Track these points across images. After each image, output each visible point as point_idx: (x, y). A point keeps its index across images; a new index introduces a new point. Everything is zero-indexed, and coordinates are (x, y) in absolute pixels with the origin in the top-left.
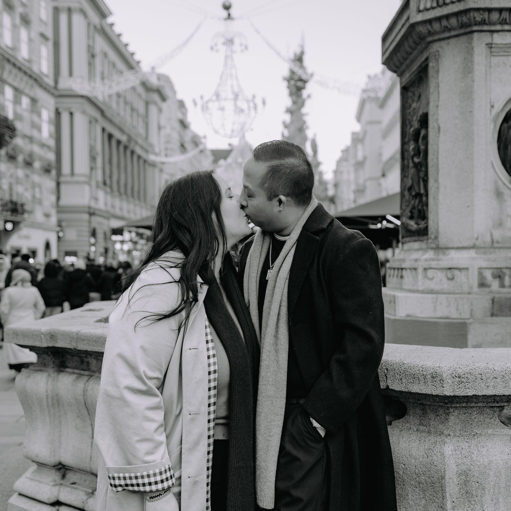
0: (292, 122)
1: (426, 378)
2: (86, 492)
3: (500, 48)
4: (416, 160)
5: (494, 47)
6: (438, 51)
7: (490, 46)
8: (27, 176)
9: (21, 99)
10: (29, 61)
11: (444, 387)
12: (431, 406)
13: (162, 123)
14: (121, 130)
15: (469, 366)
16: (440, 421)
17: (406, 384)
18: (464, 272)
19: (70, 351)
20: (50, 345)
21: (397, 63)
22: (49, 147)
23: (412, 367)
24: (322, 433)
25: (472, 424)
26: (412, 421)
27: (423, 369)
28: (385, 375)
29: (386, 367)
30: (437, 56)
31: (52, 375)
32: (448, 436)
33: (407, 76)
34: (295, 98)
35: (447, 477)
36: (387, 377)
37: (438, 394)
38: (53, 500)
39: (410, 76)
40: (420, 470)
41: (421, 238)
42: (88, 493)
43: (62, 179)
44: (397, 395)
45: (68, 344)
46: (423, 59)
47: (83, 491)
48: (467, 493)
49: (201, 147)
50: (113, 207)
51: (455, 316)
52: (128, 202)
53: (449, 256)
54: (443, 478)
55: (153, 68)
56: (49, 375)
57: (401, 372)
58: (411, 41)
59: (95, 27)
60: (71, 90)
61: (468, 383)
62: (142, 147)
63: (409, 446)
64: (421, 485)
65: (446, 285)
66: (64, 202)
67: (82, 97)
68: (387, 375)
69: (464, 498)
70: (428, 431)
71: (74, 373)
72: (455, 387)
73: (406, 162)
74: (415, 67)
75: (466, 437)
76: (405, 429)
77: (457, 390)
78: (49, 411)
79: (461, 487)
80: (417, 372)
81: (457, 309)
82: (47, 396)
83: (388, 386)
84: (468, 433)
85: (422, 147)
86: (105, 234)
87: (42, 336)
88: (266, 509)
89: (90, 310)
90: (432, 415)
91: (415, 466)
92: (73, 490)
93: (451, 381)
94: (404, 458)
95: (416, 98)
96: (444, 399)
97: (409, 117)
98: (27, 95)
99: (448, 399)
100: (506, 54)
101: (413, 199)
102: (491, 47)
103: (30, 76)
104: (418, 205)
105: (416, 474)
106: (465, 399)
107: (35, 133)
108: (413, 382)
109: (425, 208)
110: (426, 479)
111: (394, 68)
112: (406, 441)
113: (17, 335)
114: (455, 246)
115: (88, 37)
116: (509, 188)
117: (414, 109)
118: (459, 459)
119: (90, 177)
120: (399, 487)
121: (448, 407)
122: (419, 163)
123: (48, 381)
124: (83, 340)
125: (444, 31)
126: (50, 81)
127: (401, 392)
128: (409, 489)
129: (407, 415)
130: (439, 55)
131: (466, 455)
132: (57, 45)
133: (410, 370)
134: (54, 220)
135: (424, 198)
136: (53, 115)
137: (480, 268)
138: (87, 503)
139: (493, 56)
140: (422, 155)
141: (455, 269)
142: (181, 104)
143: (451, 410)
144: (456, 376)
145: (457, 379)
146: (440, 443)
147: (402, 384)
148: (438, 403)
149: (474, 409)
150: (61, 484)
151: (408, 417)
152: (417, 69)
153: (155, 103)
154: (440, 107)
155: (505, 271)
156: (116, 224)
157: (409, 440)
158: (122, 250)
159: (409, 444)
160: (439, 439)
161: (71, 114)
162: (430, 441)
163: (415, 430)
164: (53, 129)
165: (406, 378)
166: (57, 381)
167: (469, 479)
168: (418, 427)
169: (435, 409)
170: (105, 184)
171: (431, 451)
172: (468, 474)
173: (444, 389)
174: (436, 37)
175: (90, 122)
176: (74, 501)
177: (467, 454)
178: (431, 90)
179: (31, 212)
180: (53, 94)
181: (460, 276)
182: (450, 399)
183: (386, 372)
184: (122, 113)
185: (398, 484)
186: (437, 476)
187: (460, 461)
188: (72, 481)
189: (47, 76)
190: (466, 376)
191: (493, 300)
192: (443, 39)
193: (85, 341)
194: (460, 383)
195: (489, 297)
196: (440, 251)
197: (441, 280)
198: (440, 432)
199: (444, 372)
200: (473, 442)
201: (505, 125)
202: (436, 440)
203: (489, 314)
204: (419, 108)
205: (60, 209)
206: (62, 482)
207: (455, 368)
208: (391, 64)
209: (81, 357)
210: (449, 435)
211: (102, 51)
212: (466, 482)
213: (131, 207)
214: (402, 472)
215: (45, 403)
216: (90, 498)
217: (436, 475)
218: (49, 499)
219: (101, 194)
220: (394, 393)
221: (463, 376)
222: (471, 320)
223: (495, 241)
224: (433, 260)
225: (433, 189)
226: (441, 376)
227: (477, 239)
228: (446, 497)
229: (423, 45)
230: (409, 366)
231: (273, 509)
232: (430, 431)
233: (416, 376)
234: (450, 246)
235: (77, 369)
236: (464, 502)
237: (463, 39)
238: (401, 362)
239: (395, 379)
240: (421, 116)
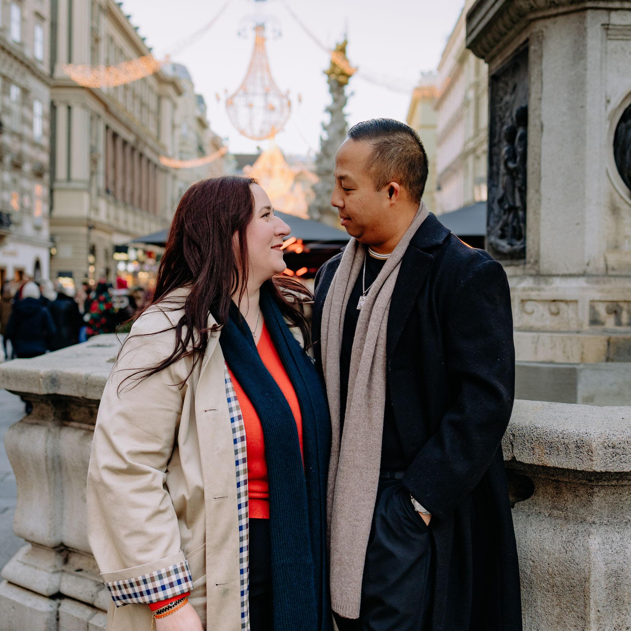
0: (332, 123)
1: (568, 447)
2: (96, 582)
3: (619, 30)
4: (511, 165)
5: (611, 29)
6: (542, 32)
7: (606, 26)
8: (15, 181)
9: (9, 90)
10: (21, 44)
11: (593, 461)
12: (568, 484)
13: (178, 121)
14: (128, 128)
15: (626, 432)
16: (580, 503)
17: (539, 455)
18: (572, 306)
19: (77, 400)
20: (51, 392)
21: (487, 47)
22: (41, 147)
23: (548, 432)
24: (427, 520)
25: (622, 508)
26: (541, 503)
27: (564, 436)
28: (510, 443)
29: (512, 431)
30: (541, 38)
31: (53, 430)
32: (592, 524)
33: (498, 62)
34: (336, 95)
35: (592, 579)
36: (513, 445)
37: (584, 470)
38: (52, 591)
39: (502, 63)
40: (555, 569)
41: (515, 262)
42: (98, 583)
43: (57, 185)
44: (524, 469)
45: (74, 391)
46: (521, 41)
47: (92, 580)
48: (617, 599)
49: (223, 151)
50: (117, 219)
51: (561, 361)
52: (135, 214)
53: (554, 286)
54: (587, 580)
55: (168, 56)
56: (49, 430)
57: (532, 439)
58: (506, 18)
59: (100, 6)
60: (70, 80)
61: (624, 456)
62: (152, 149)
63: (540, 537)
64: (555, 588)
65: (549, 322)
66: (58, 212)
67: (83, 88)
68: (513, 443)
69: (613, 606)
70: (565, 516)
71: (81, 428)
72: (607, 460)
73: (495, 168)
74: (509, 51)
75: (617, 525)
76: (534, 514)
77: (611, 465)
78: (49, 478)
79: (610, 592)
80: (556, 439)
81: (564, 352)
82: (46, 457)
83: (514, 458)
84: (618, 520)
85: (519, 150)
86: (106, 252)
87: (41, 380)
88: (348, 619)
89: (99, 346)
90: (569, 495)
91: (548, 564)
92: (79, 579)
93: (603, 453)
94: (533, 553)
95: (510, 90)
96: (589, 476)
97: (500, 113)
98: (17, 85)
99: (596, 476)
100: (625, 37)
101: (505, 213)
102: (608, 29)
103: (22, 63)
104: (513, 221)
105: (549, 574)
106: (618, 476)
107: (25, 130)
108: (550, 453)
109: (522, 225)
110: (563, 580)
111: (483, 53)
112: (535, 530)
113: (8, 378)
114: (561, 273)
115: (92, 18)
116: (626, 202)
117: (507, 103)
118: (609, 556)
119: (90, 183)
120: (524, 590)
121: (592, 486)
122: (515, 169)
123: (47, 438)
124: (95, 386)
125: (549, 7)
126: (45, 69)
127: (531, 466)
128: (537, 593)
129: (535, 495)
130: (543, 36)
131: (618, 550)
132: (54, 26)
133: (545, 436)
134: (45, 233)
135: (521, 213)
136: (47, 109)
137: (592, 301)
138: (98, 597)
139: (610, 39)
140: (518, 159)
141: (561, 301)
142: (200, 100)
143: (596, 489)
144: (609, 446)
145: (611, 450)
146: (583, 533)
147: (533, 455)
148: (579, 480)
149: (626, 488)
150: (63, 571)
151: (536, 498)
152: (512, 54)
153: (169, 97)
154: (543, 100)
155: (622, 304)
156: (120, 240)
157: (541, 529)
158: (126, 270)
159: (540, 534)
160: (581, 528)
161: (69, 108)
162: (570, 531)
163: (547, 515)
164: (47, 125)
165: (540, 447)
166: (59, 438)
167: (620, 581)
168: (550, 511)
169: (574, 488)
170: (107, 191)
171: (571, 544)
172: (620, 575)
173: (594, 463)
174: (540, 14)
175: (92, 118)
176: (81, 593)
177: (619, 548)
178: (533, 79)
179: (18, 224)
180: (48, 85)
181: (567, 311)
182: (598, 476)
183: (511, 438)
184: (130, 108)
185: (523, 586)
186: (579, 578)
187: (610, 558)
188: (77, 567)
189: (41, 62)
190: (623, 445)
191: (609, 342)
192: (549, 17)
193: (97, 388)
194: (614, 455)
195: (604, 338)
196: (542, 278)
197: (543, 315)
198: (581, 518)
199: (593, 441)
200: (626, 533)
201: (623, 125)
202: (577, 529)
203: (604, 358)
204: (514, 102)
205: (53, 221)
206: (64, 568)
207: (608, 435)
208: (479, 47)
209: (90, 407)
210: (594, 523)
211: (108, 35)
212: (616, 585)
213: (138, 220)
214: (530, 571)
215: (43, 466)
216: (101, 590)
217: (578, 576)
218: (47, 590)
219: (102, 204)
220: (520, 465)
221: (619, 446)
222: (582, 366)
223: (610, 267)
224: (532, 289)
225: (533, 201)
226: (590, 445)
227: (588, 264)
228: (590, 605)
229: (523, 24)
230: (545, 431)
231: (358, 619)
232: (568, 516)
233: (553, 445)
234: (554, 272)
235: (86, 423)
236: (613, 612)
237: (574, 17)
238: (533, 425)
239: (524, 449)
240: (518, 112)
